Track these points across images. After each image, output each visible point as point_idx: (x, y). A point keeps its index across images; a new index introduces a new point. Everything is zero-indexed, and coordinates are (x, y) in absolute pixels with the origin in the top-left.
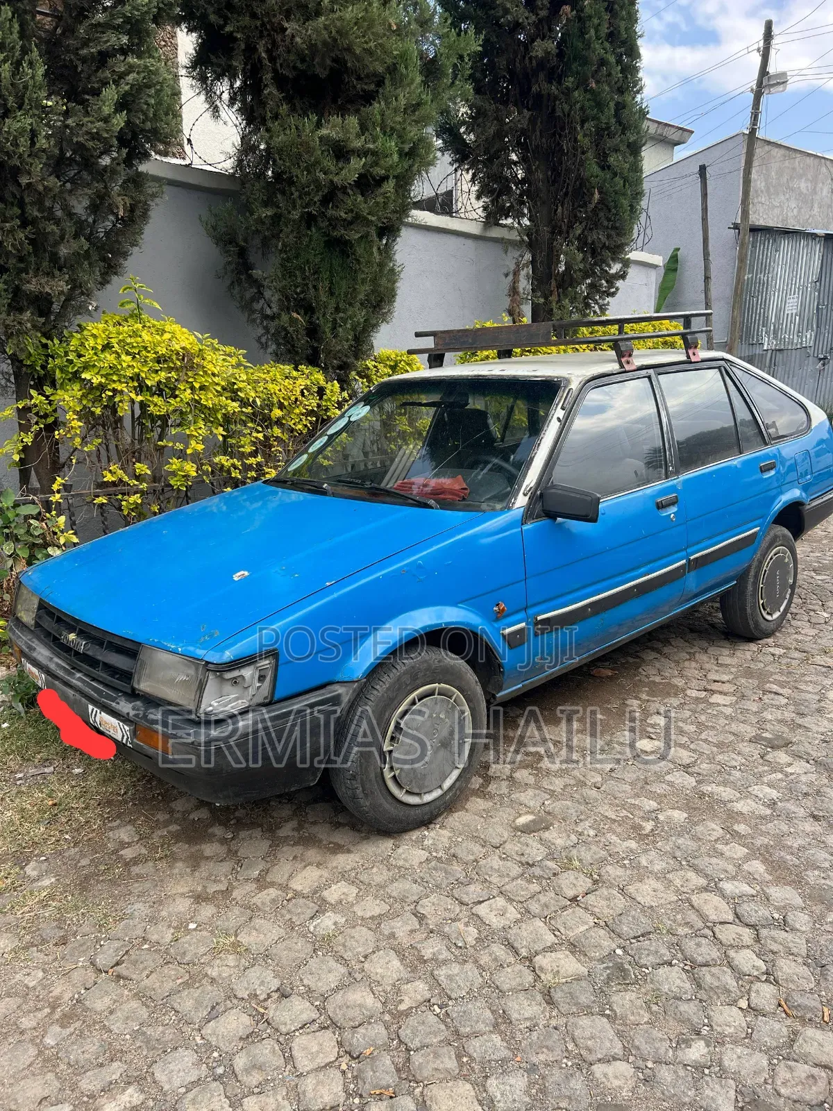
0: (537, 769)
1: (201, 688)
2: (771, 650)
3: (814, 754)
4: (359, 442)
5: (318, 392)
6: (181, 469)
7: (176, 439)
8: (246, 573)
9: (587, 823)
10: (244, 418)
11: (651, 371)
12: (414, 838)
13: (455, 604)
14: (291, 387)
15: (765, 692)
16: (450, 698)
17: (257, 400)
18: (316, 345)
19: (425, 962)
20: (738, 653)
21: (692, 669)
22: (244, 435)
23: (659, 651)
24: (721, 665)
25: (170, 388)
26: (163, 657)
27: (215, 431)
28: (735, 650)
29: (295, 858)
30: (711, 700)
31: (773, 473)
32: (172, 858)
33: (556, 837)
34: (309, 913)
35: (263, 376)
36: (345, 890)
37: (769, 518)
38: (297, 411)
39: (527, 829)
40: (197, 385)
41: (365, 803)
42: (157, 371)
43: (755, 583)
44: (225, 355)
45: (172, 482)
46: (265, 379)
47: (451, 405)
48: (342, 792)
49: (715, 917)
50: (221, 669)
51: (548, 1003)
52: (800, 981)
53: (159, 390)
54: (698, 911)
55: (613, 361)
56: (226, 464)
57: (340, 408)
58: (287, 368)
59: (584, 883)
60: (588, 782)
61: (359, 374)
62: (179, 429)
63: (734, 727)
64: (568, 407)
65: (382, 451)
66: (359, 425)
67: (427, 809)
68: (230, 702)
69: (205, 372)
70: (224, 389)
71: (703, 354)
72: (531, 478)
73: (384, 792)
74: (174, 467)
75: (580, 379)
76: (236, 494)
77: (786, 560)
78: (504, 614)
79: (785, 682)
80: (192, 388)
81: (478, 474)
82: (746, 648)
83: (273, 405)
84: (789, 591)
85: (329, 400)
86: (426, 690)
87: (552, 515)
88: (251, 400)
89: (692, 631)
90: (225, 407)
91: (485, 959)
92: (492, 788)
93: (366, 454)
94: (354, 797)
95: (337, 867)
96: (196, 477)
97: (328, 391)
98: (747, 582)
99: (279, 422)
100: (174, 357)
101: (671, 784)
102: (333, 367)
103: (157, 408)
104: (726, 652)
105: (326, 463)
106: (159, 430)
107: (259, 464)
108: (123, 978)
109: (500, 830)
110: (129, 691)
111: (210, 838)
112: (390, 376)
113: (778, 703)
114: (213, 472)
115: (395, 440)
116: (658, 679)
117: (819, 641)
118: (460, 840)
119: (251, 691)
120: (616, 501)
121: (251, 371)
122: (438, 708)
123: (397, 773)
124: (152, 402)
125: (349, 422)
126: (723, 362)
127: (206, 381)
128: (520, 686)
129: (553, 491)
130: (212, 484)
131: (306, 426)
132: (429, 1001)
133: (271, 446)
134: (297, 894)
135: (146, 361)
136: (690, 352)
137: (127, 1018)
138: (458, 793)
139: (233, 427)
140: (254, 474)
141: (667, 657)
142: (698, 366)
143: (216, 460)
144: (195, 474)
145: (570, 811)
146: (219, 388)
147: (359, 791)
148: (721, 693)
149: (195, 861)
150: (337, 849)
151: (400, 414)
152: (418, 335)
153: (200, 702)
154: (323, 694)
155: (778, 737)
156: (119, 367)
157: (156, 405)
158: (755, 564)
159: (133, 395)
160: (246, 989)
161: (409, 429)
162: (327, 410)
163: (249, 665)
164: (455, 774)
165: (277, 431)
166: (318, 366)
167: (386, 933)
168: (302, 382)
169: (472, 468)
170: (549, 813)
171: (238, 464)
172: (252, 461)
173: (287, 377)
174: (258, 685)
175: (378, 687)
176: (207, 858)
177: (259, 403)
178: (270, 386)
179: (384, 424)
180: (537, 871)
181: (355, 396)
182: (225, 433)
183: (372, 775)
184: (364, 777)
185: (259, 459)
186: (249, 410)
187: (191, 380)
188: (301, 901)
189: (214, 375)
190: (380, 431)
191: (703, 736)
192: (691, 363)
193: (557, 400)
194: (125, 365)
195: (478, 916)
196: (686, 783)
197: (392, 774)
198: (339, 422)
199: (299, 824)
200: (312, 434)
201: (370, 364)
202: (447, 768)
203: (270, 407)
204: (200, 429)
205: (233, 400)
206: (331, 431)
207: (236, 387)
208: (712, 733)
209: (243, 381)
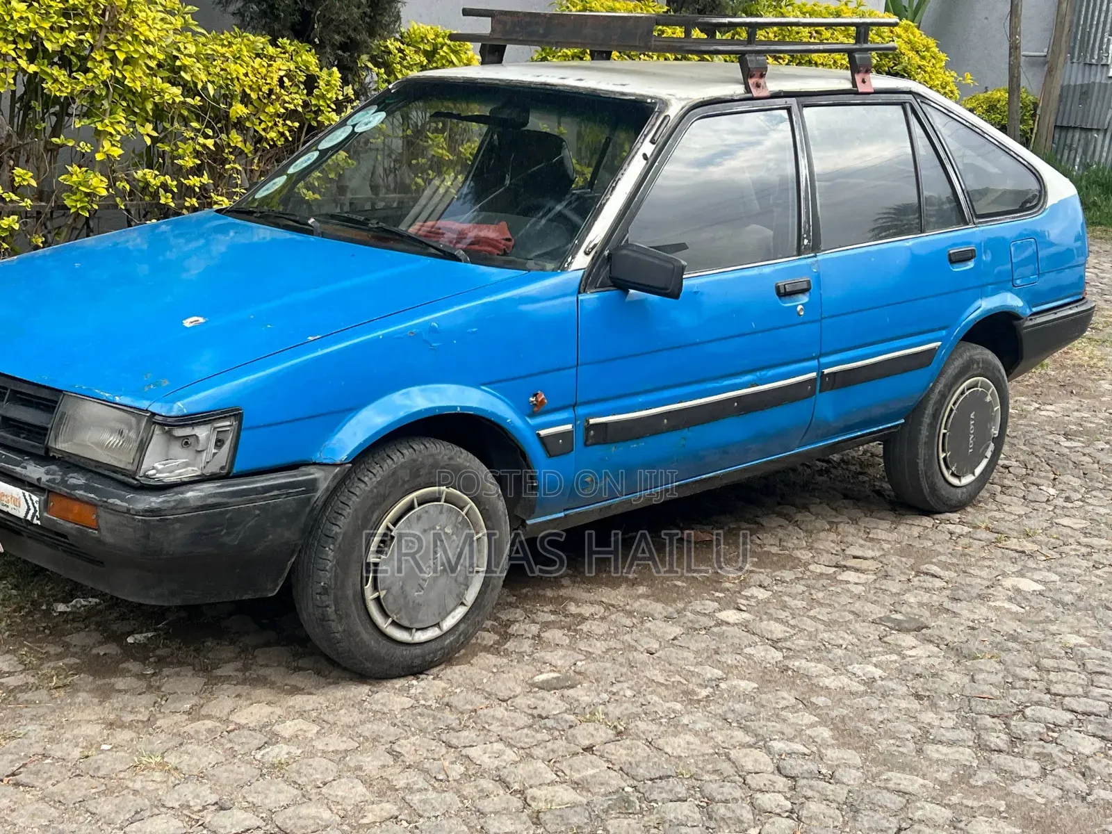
0: (575, 631)
1: (142, 448)
2: (951, 527)
3: (949, 638)
4: (365, 168)
5: (305, 83)
6: (85, 183)
7: (78, 135)
8: (201, 320)
9: (626, 685)
10: (186, 113)
11: (792, 102)
12: (397, 686)
13: (477, 385)
14: (263, 71)
15: (918, 573)
16: (462, 509)
17: (210, 86)
18: (308, 8)
19: (397, 790)
20: (902, 528)
21: (827, 541)
22: (185, 140)
23: (788, 518)
24: (872, 540)
25: (78, 57)
26: (93, 410)
27: (141, 130)
28: (899, 523)
29: (239, 696)
30: (839, 578)
31: (971, 264)
32: (73, 688)
33: (582, 694)
34: (257, 743)
35: (223, 50)
36: (304, 727)
37: (958, 331)
38: (271, 109)
39: (546, 686)
40: (121, 57)
41: (338, 628)
42: (62, 30)
43: (933, 426)
44: (166, 12)
45: (68, 203)
46: (223, 55)
47: (503, 123)
48: (307, 613)
49: (751, 768)
50: (169, 425)
51: (534, 823)
52: (826, 820)
53: (64, 59)
54: (734, 763)
55: (737, 82)
56: (153, 182)
57: (338, 111)
58: (261, 41)
59: (605, 733)
60: (639, 648)
61: (373, 59)
62: (86, 121)
63: (858, 606)
64: (661, 141)
65: (403, 188)
66: (367, 142)
67: (418, 651)
68: (178, 467)
69: (135, 37)
70: (160, 65)
71: (879, 82)
72: (599, 231)
73: (364, 617)
74: (75, 178)
75: (683, 103)
76: (164, 228)
77: (989, 399)
78: (542, 409)
79: (953, 564)
80: (113, 59)
81: (535, 224)
82: (917, 522)
83: (233, 97)
84: (992, 446)
85: (323, 97)
86: (427, 494)
87: (622, 286)
88: (199, 87)
89: (846, 497)
90: (161, 93)
91: (468, 789)
92: (510, 645)
93: (375, 188)
94: (324, 619)
95: (293, 707)
96: (105, 198)
97: (322, 83)
98: (920, 423)
99: (239, 125)
100: (91, 11)
101: (750, 657)
102: (333, 45)
103: (57, 86)
104: (886, 525)
105: (309, 196)
106: (54, 119)
107: (203, 187)
108: (22, 785)
109: (511, 684)
110: (42, 453)
111: (123, 673)
112: (424, 68)
113: (930, 586)
114: (131, 193)
115: (422, 170)
116: (775, 550)
117: (1026, 522)
118: (458, 690)
119: (204, 457)
120: (716, 278)
121: (202, 39)
122: (444, 517)
123: (383, 593)
124: (51, 75)
125: (353, 133)
126: (910, 96)
127: (137, 51)
128: (562, 515)
129: (625, 252)
130: (128, 211)
131: (282, 134)
132: (396, 818)
133: (224, 161)
134: (239, 727)
135: (48, 13)
136: (858, 78)
137: (34, 815)
138: (462, 639)
139: (167, 125)
140: (194, 201)
141: (797, 524)
142: (869, 99)
143: (139, 174)
144: (104, 193)
145: (607, 672)
146: (153, 64)
147: (331, 610)
148: (857, 570)
149: (105, 694)
150: (295, 690)
151: (436, 130)
152: (466, 12)
153: (141, 462)
154: (295, 476)
155: (911, 620)
156: (7, 18)
157: (56, 81)
158: (935, 397)
159: (23, 63)
160: (179, 800)
161: (448, 156)
162: (318, 112)
163: (205, 423)
164: (460, 612)
165: (236, 139)
166: (310, 42)
167: (352, 765)
168: (282, 66)
169: (526, 215)
170: (580, 673)
171: (173, 184)
172: (194, 181)
173: (258, 55)
174: (214, 451)
175: (366, 479)
176: (119, 691)
177: (212, 92)
178: (232, 67)
179: (409, 143)
180: (550, 723)
181: (365, 94)
182: (155, 134)
183: (350, 593)
184: (340, 593)
185: (205, 179)
186: (197, 101)
187: (112, 47)
188: (246, 732)
189: (147, 42)
190: (401, 154)
191: (812, 613)
192: (857, 93)
193: (645, 130)
194: (16, 16)
195: (468, 757)
196: (769, 657)
197: (376, 595)
198: (338, 132)
199: (244, 665)
200: (291, 149)
201: (392, 45)
202: (451, 603)
203: (228, 98)
204: (117, 123)
205: (173, 84)
206: (325, 145)
207: (178, 63)
208: (825, 610)
209: (190, 56)
